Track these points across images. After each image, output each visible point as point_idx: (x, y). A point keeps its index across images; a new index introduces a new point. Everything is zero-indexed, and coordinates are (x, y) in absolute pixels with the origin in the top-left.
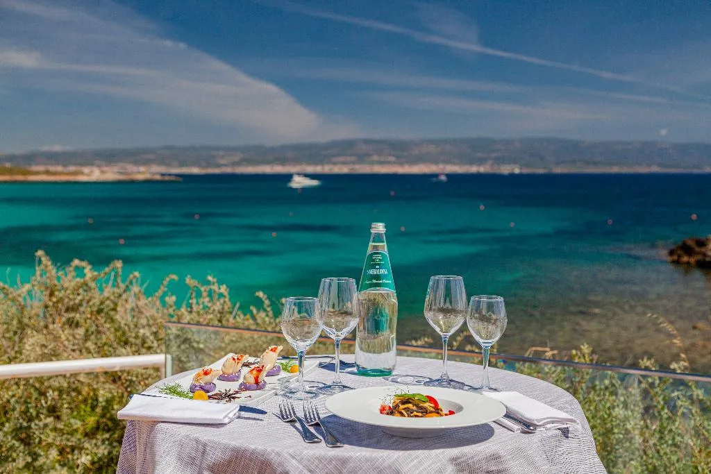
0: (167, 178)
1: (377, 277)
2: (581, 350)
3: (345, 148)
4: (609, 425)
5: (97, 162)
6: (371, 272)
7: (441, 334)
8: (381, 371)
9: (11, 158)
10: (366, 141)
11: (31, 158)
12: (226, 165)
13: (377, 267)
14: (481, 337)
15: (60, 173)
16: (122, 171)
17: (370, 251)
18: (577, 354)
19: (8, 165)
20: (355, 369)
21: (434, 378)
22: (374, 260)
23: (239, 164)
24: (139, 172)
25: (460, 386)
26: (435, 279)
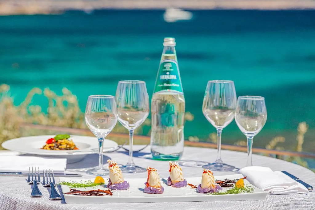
1: (168, 82)
6: (163, 77)
7: (216, 126)
13: (168, 73)
14: (246, 129)
17: (162, 60)
20: (151, 156)
21: (211, 163)
22: (165, 68)
25: (231, 168)
26: (212, 83)
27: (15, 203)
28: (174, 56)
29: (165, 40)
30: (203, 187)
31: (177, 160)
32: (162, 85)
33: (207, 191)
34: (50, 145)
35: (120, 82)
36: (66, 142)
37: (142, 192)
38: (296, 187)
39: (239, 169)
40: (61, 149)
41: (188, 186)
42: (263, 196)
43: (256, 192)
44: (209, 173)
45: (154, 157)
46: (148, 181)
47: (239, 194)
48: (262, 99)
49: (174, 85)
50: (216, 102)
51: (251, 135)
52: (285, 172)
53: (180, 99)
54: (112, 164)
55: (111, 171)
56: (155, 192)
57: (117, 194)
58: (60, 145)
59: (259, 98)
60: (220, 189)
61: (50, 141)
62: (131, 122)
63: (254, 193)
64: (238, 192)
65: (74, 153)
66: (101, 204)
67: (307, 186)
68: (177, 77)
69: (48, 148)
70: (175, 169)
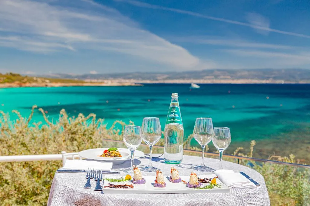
0: (137, 85)
1: (174, 118)
2: (289, 157)
3: (209, 72)
4: (301, 192)
5: (110, 78)
8: (175, 162)
9: (77, 77)
10: (218, 70)
11: (85, 77)
12: (161, 80)
13: (174, 113)
15: (96, 83)
16: (119, 82)
18: (287, 159)
19: (76, 79)
20: (164, 161)
21: (199, 166)
23: (166, 79)
24: (126, 83)
25: (210, 170)
26: (199, 119)
27: (74, 192)
28: (177, 104)
29: (172, 94)
30: (190, 183)
31: (179, 163)
32: (170, 120)
33: (192, 186)
34: (106, 154)
35: (144, 118)
36: (114, 152)
37: (153, 185)
38: (248, 185)
39: (215, 170)
40: (111, 157)
41: (182, 182)
42: (228, 190)
43: (224, 187)
44: (194, 175)
45: (165, 161)
46: (156, 179)
47: (213, 189)
48: (228, 129)
49: (177, 120)
50: (201, 130)
51: (221, 150)
52: (242, 173)
53: (180, 128)
54: (135, 168)
55: (135, 172)
56: (160, 186)
57: (137, 187)
58: (111, 154)
59: (227, 128)
60: (201, 185)
61: (105, 152)
62: (151, 142)
63: (222, 189)
64: (212, 187)
65: (118, 159)
66: (125, 195)
67: (256, 183)
68: (179, 115)
69: (104, 155)
70: (174, 171)
